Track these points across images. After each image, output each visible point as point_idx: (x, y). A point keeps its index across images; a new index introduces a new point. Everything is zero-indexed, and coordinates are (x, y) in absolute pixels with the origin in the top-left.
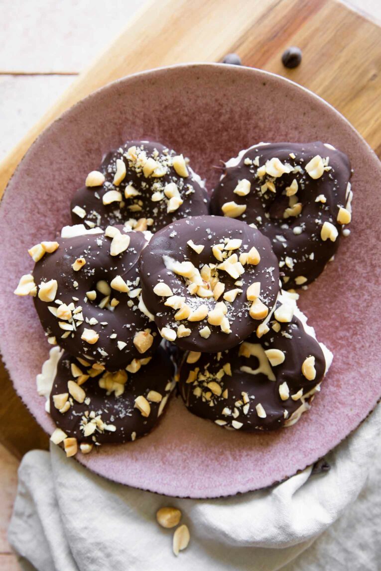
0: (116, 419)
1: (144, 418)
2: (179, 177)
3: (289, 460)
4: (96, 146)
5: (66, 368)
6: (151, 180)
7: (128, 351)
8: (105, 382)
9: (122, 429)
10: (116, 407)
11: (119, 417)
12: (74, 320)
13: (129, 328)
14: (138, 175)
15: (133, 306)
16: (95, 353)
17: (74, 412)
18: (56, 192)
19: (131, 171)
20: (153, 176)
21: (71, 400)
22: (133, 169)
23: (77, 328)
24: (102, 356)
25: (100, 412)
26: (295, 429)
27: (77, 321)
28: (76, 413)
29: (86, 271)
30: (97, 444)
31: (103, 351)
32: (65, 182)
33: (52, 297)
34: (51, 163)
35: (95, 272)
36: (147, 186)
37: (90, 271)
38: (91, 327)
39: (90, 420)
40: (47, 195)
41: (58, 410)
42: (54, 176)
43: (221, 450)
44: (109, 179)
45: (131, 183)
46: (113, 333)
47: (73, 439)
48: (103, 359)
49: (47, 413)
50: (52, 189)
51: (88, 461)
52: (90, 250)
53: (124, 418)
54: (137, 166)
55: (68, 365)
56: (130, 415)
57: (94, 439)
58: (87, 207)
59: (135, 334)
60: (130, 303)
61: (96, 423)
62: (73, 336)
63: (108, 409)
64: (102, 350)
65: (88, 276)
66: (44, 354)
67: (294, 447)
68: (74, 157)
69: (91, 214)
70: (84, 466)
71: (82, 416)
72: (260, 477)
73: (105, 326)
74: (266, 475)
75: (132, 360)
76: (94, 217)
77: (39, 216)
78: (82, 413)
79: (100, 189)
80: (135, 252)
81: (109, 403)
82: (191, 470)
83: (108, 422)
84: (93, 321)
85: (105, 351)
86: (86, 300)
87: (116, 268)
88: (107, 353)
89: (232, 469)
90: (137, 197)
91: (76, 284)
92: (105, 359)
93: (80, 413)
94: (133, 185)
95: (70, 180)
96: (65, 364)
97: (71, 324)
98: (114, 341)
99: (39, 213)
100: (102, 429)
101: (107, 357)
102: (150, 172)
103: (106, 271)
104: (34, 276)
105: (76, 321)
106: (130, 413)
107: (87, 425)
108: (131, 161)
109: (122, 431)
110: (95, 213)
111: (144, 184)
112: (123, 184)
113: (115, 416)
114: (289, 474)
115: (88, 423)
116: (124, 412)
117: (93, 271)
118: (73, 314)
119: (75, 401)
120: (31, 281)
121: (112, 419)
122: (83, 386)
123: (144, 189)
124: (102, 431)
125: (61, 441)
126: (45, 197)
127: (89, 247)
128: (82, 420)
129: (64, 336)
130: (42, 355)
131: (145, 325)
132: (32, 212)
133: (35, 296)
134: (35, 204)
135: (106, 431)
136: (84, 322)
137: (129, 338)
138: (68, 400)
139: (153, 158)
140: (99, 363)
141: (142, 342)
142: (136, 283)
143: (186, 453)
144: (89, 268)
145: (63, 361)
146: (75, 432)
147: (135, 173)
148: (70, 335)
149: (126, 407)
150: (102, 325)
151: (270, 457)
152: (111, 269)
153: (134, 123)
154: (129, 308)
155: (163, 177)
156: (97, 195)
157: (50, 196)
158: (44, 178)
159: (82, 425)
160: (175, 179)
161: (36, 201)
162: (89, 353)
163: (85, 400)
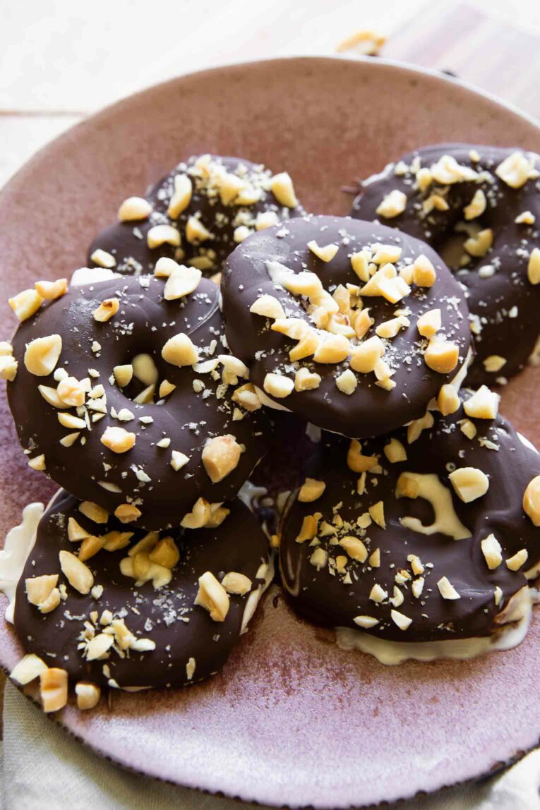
0: (156, 627)
1: (216, 625)
2: (280, 205)
3: (519, 717)
4: (138, 171)
5: (58, 527)
6: (232, 210)
7: (190, 476)
8: (133, 566)
9: (168, 648)
10: (156, 602)
11: (164, 622)
12: (89, 410)
13: (194, 430)
14: (212, 202)
15: (203, 390)
16: (124, 474)
17: (67, 614)
18: (63, 236)
19: (199, 195)
20: (238, 201)
21: (63, 588)
22: (203, 192)
23: (93, 424)
24: (139, 481)
25: (124, 613)
26: (522, 655)
27: (95, 412)
28: (72, 614)
29: (117, 325)
30: (112, 683)
31: (141, 472)
32: (80, 224)
33: (49, 364)
34: (60, 190)
35: (133, 330)
36: (226, 220)
37: (125, 327)
38: (122, 423)
39: (100, 629)
40: (47, 240)
41: (34, 608)
42: (62, 210)
43: (373, 707)
44: (160, 209)
45: (198, 215)
46: (164, 437)
47: (60, 673)
48: (140, 489)
49: (8, 624)
50: (57, 230)
51: (87, 729)
52: (126, 291)
53: (172, 624)
54: (209, 186)
55: (61, 521)
56: (186, 620)
57: (106, 670)
58: (118, 252)
59: (205, 442)
60: (198, 384)
61: (114, 635)
62: (83, 441)
63: (141, 607)
64: (139, 469)
65: (120, 335)
66: (12, 514)
67: (525, 689)
68: (99, 185)
69: (124, 263)
70: (78, 740)
71: (84, 621)
72: (462, 756)
73: (148, 425)
74: (474, 749)
75: (194, 502)
76: (130, 269)
77: (28, 272)
78: (84, 616)
79: (143, 222)
80: (208, 301)
81: (140, 596)
82: (311, 749)
83: (138, 632)
84: (125, 414)
85: (145, 471)
86: (112, 380)
87: (173, 323)
88: (149, 476)
89: (400, 742)
90: (206, 244)
91: (96, 346)
92: (144, 491)
93: (80, 615)
94: (201, 220)
95: (89, 221)
96: (56, 520)
97: (83, 417)
98: (164, 453)
99: (28, 267)
100: (125, 647)
101: (148, 484)
102: (232, 195)
103: (154, 329)
104: (14, 347)
105: (92, 412)
106: (185, 615)
107: (93, 639)
108: (200, 178)
109: (167, 652)
110: (131, 261)
111: (220, 217)
112: (183, 217)
113: (154, 619)
114: (523, 745)
115: (95, 636)
116: (173, 613)
117: (131, 326)
118: (87, 398)
119: (71, 590)
120: (8, 355)
121: (148, 626)
122: (90, 563)
123: (220, 226)
124: (124, 651)
125: (33, 677)
126: (43, 244)
127: (126, 287)
128: (84, 629)
129: (67, 441)
130: (7, 515)
131: (226, 426)
132: (17, 264)
133: (12, 380)
134: (24, 253)
135: (133, 652)
136: (108, 415)
137: (193, 450)
138: (57, 586)
139: (238, 176)
140: (129, 500)
141: (220, 454)
142: (209, 350)
143: (299, 714)
144: (123, 321)
145: (52, 516)
146: (66, 658)
147: (205, 198)
148: (77, 441)
149: (177, 605)
150: (142, 423)
151: (480, 714)
152: (164, 325)
153: (203, 139)
154: (196, 393)
155: (254, 205)
156: (137, 232)
157: (51, 242)
158: (44, 212)
159: (84, 641)
160: (274, 208)
161: (27, 248)
162: (114, 477)
163: (91, 588)
